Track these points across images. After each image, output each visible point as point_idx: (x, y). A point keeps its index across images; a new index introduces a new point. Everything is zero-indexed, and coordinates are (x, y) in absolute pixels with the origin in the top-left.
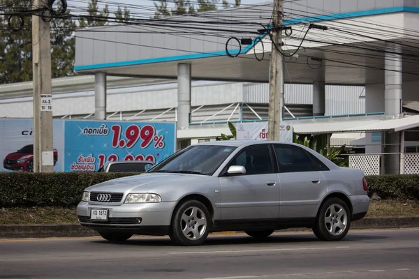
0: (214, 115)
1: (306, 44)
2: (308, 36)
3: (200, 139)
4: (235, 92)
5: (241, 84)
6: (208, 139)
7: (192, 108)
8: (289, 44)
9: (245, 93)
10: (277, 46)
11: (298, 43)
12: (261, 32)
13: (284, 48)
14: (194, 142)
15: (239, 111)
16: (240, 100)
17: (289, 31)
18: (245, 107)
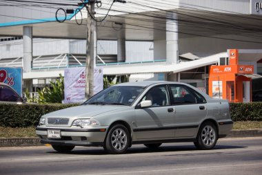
0: (49, 62)
1: (111, 13)
2: (112, 8)
3: (39, 79)
4: (63, 46)
5: (67, 41)
6: (45, 79)
7: (33, 57)
8: (100, 13)
9: (70, 47)
10: (91, 14)
11: (105, 12)
12: (80, 4)
13: (96, 16)
14: (35, 82)
15: (67, 60)
16: (67, 51)
17: (99, 4)
18: (70, 56)
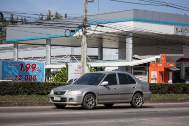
0: (60, 60)
1: (96, 32)
2: (97, 29)
3: (54, 69)
4: (68, 51)
5: (70, 48)
6: (57, 69)
7: (51, 57)
8: (89, 33)
9: (72, 51)
10: (84, 33)
11: (93, 32)
12: (78, 27)
13: (87, 34)
14: (52, 70)
15: (70, 58)
16: (70, 54)
17: (89, 27)
18: (71, 56)
